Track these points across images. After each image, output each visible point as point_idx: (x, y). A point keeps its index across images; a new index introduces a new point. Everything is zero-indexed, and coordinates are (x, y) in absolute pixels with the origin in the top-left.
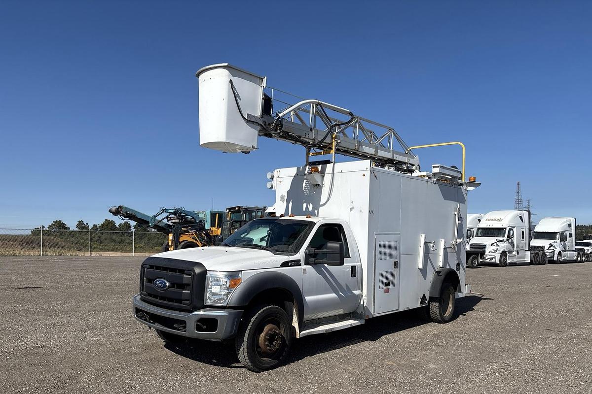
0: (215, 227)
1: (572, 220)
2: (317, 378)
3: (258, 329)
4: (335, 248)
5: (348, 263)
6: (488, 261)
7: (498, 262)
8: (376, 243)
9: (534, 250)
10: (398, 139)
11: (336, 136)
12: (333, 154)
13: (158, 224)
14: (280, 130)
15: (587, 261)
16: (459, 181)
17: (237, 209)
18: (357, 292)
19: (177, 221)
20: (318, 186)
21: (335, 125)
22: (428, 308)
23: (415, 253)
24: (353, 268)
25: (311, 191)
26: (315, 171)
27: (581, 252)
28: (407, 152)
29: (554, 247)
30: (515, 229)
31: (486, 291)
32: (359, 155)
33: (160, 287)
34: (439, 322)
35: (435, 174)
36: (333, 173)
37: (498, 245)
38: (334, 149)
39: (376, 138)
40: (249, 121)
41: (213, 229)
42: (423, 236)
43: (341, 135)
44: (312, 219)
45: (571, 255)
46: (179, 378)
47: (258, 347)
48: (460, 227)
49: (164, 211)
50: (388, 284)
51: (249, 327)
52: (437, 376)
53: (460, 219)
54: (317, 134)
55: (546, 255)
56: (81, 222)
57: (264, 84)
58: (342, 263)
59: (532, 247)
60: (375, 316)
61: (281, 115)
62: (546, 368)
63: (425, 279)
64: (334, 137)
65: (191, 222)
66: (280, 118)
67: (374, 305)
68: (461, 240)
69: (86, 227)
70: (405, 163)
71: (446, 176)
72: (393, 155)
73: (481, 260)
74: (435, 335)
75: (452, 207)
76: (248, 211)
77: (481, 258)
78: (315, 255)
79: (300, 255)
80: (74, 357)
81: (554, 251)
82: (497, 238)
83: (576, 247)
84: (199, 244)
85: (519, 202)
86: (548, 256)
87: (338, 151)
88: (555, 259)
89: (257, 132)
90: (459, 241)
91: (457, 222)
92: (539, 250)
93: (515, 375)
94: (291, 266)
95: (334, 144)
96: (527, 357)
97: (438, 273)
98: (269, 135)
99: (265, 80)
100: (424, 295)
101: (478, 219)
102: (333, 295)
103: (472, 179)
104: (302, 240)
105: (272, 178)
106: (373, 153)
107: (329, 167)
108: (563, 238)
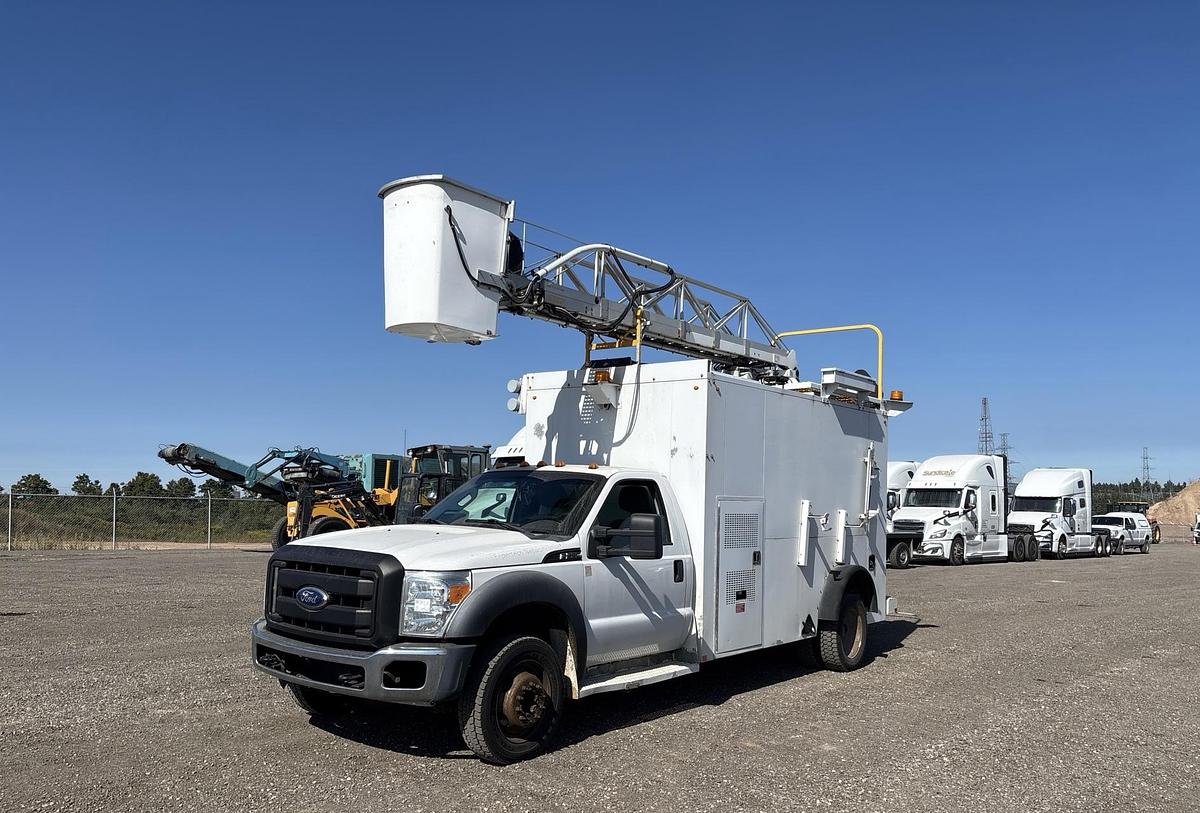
0: (383, 487)
1: (1085, 473)
2: (614, 773)
3: (502, 682)
4: (646, 526)
5: (669, 556)
6: (929, 553)
7: (947, 556)
8: (719, 517)
9: (1015, 533)
10: (756, 319)
11: (642, 313)
12: (638, 347)
13: (263, 482)
14: (539, 300)
15: (1114, 553)
16: (871, 399)
17: (429, 450)
18: (684, 611)
19: (303, 475)
20: (609, 408)
21: (641, 293)
22: (816, 641)
23: (792, 537)
24: (678, 565)
25: (594, 417)
26: (604, 380)
27: (1102, 537)
28: (773, 342)
29: (1052, 525)
30: (978, 492)
31: (926, 611)
32: (683, 347)
33: (310, 603)
34: (838, 670)
35: (826, 386)
36: (638, 383)
37: (946, 523)
38: (638, 338)
39: (716, 317)
40: (482, 283)
41: (379, 491)
42: (807, 503)
43: (651, 310)
44: (600, 471)
45: (1083, 541)
46: (349, 779)
47: (502, 716)
48: (875, 486)
49: (276, 454)
50: (742, 595)
51: (485, 678)
52: (837, 764)
53: (875, 470)
54: (606, 309)
55: (1037, 543)
56: (83, 479)
57: (510, 214)
58: (658, 555)
59: (1012, 526)
60: (718, 656)
61: (541, 273)
62: (1032, 746)
63: (811, 586)
64: (639, 314)
65: (331, 478)
66: (538, 278)
67: (717, 636)
68: (877, 511)
69: (95, 489)
70: (770, 364)
71: (848, 390)
72: (747, 350)
73: (915, 553)
74: (830, 693)
75: (859, 449)
76: (452, 454)
77: (915, 548)
78: (606, 540)
79: (580, 540)
80: (131, 745)
81: (1052, 534)
82: (945, 509)
83: (1094, 526)
84: (351, 522)
85: (987, 437)
86: (1041, 545)
87: (646, 340)
88: (1055, 549)
89: (496, 305)
90: (872, 513)
91: (869, 477)
92: (1025, 533)
93: (977, 759)
94: (563, 560)
95: (638, 327)
96: (999, 729)
97: (835, 574)
98: (519, 311)
99: (511, 207)
100: (809, 617)
101: (909, 473)
102: (641, 617)
103: (896, 396)
104: (582, 511)
105: (518, 391)
106: (712, 345)
107: (630, 371)
108: (1069, 509)
